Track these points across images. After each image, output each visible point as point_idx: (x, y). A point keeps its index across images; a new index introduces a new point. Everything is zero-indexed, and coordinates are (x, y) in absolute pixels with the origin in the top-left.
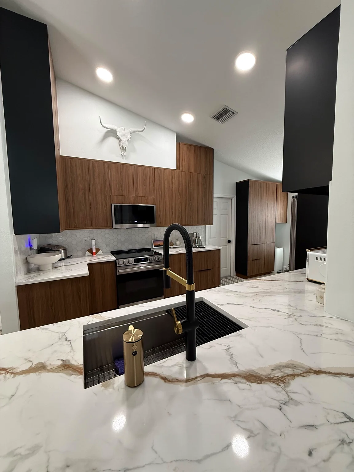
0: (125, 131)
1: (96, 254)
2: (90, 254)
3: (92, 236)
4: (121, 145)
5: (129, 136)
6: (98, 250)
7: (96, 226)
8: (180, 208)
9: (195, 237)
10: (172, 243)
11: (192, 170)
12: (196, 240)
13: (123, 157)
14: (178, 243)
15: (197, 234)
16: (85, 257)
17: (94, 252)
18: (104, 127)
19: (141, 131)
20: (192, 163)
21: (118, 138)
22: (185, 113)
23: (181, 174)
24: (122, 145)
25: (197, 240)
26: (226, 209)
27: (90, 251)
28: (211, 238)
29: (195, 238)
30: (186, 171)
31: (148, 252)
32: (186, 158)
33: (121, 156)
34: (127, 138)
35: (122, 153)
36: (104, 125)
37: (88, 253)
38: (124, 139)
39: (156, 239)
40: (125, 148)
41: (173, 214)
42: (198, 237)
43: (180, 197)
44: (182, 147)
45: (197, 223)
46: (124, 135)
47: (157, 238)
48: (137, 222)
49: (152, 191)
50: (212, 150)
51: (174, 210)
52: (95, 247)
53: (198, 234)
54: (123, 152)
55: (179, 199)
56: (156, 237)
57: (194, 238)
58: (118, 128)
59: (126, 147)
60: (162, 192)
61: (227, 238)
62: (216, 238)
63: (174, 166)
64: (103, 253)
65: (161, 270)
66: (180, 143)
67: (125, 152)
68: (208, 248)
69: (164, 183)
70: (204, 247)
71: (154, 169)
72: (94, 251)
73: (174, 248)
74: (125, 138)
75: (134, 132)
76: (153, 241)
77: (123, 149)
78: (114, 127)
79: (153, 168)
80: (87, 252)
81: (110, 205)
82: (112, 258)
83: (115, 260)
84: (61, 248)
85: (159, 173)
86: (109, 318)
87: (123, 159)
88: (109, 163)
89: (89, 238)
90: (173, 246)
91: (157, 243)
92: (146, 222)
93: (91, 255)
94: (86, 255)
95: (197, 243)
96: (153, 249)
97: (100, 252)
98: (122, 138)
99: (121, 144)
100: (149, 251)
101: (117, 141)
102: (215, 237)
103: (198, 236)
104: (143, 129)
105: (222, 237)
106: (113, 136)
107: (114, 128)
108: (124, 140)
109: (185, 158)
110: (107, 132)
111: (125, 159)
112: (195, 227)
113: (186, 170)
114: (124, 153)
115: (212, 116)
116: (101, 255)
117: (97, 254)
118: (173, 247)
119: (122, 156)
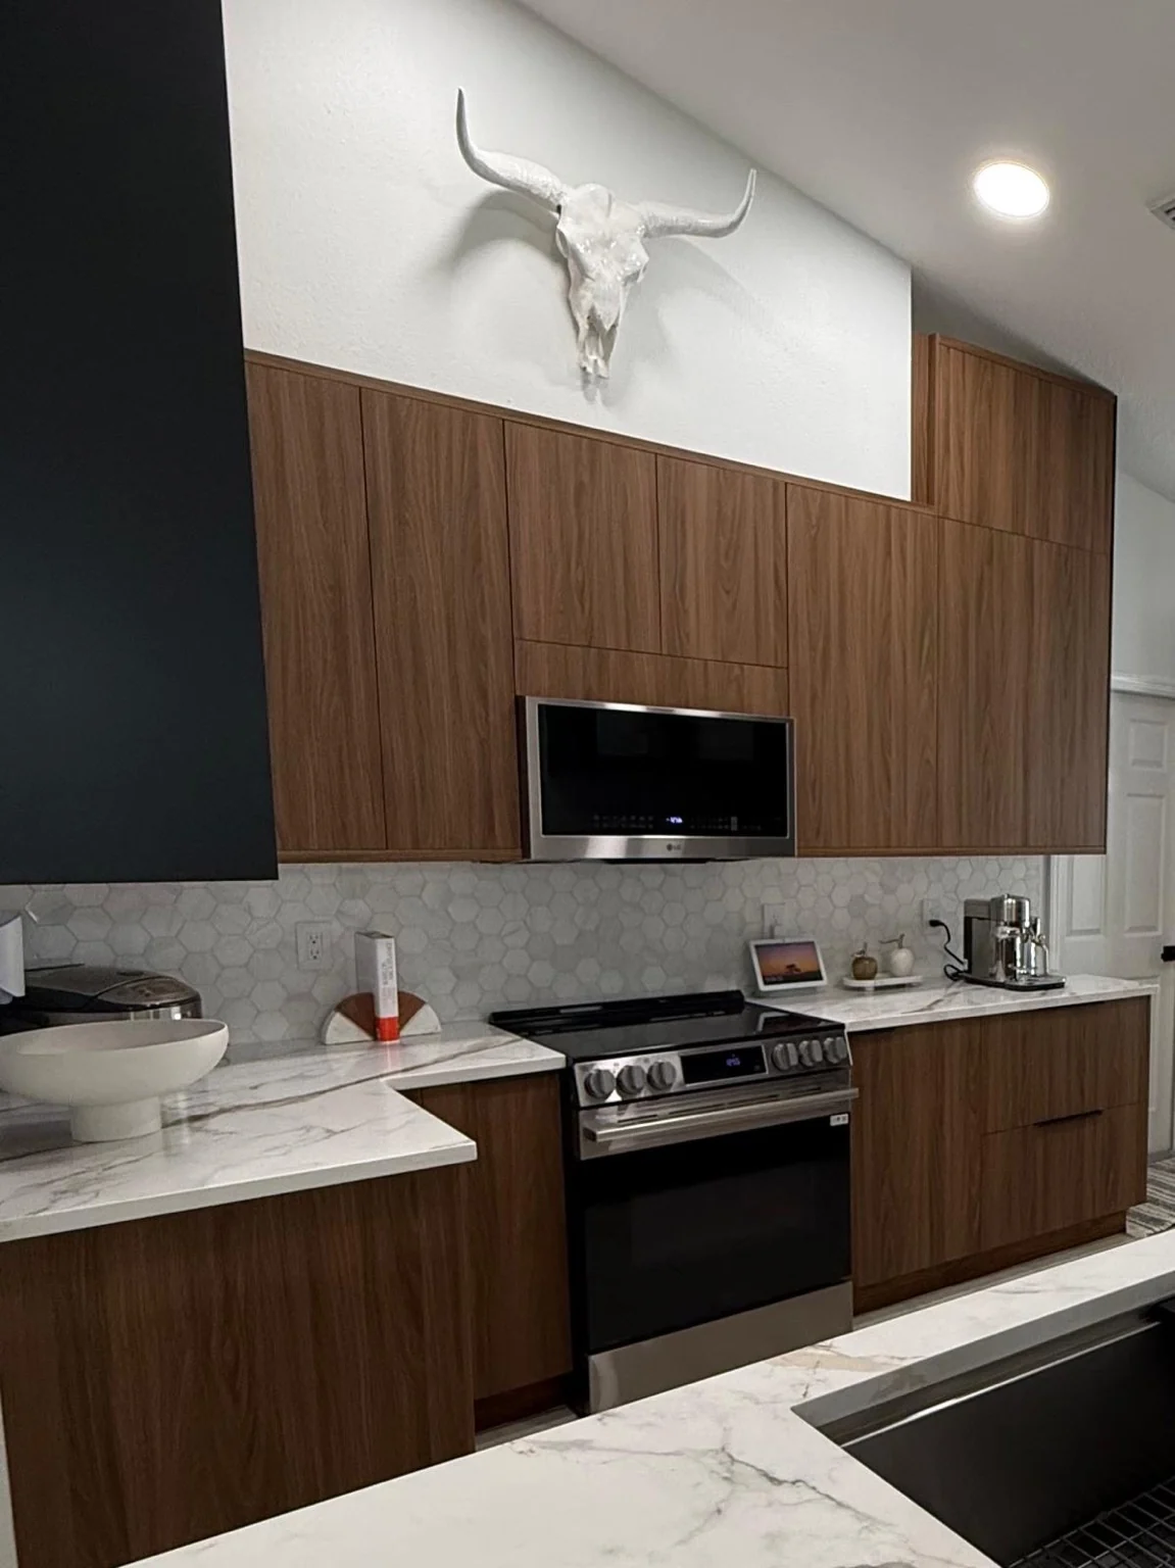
0: (613, 217)
1: (402, 1026)
2: (354, 1033)
3: (359, 908)
4: (586, 305)
5: (638, 256)
6: (409, 1005)
7: (416, 845)
8: (933, 742)
9: (1012, 925)
10: (871, 960)
11: (1001, 518)
12: (1011, 943)
13: (591, 387)
14: (902, 958)
15: (1020, 908)
16: (325, 1053)
17: (390, 1019)
18: (475, 170)
19: (716, 233)
20: (1001, 471)
21: (562, 256)
22: (1003, 157)
23: (941, 534)
24: (592, 310)
25: (1018, 941)
26: (1159, 764)
27: (361, 1009)
28: (1071, 933)
29: (1008, 930)
30: (966, 519)
31: (725, 1018)
32: (967, 434)
33: (579, 383)
34: (623, 261)
35: (586, 359)
36: (479, 153)
37: (341, 1028)
38: (605, 272)
39: (772, 937)
40: (607, 327)
41: (889, 780)
42: (1027, 924)
43: (929, 677)
44: (948, 366)
45: (1019, 843)
46: (607, 243)
47: (777, 931)
48: (680, 821)
49: (772, 629)
50: (1107, 402)
51: (894, 755)
52: (393, 984)
53: (1027, 903)
54: (593, 357)
55: (926, 691)
56: (767, 924)
57: (1003, 933)
58: (565, 189)
59: (614, 327)
60: (827, 639)
61: (1159, 933)
62: (1097, 931)
63: (898, 485)
64: (442, 1024)
65: (841, 1122)
66: (938, 339)
67: (606, 358)
68: (1082, 988)
69: (842, 583)
70: (1061, 985)
71: (783, 487)
72: (388, 1009)
73: (880, 990)
74: (616, 266)
75: (670, 229)
76: (757, 947)
77: (600, 333)
78: (538, 177)
79: (775, 485)
80: (338, 1017)
81: (508, 704)
82: (536, 1056)
83: (561, 1065)
84: (162, 991)
85: (814, 510)
86: (902, 1359)
87: (590, 399)
88: (505, 421)
89: (336, 928)
90: (871, 977)
91: (780, 963)
92: (734, 828)
93: (367, 1037)
94: (331, 1036)
95: (1018, 956)
96: (767, 995)
97: (425, 1020)
98: (591, 260)
99: (586, 298)
100: (728, 1013)
101: (553, 276)
102: (1095, 927)
103: (1027, 918)
104: (734, 217)
105: (1132, 930)
106: (529, 240)
107: (539, 186)
108: (608, 275)
109: (960, 434)
110: (489, 203)
111: (605, 402)
112: (992, 863)
113: (967, 511)
114: (600, 363)
115: (1165, 202)
116: (427, 1037)
117: (403, 1033)
118: (879, 982)
119: (586, 381)
